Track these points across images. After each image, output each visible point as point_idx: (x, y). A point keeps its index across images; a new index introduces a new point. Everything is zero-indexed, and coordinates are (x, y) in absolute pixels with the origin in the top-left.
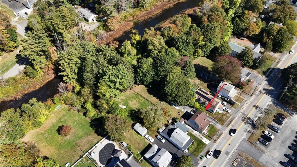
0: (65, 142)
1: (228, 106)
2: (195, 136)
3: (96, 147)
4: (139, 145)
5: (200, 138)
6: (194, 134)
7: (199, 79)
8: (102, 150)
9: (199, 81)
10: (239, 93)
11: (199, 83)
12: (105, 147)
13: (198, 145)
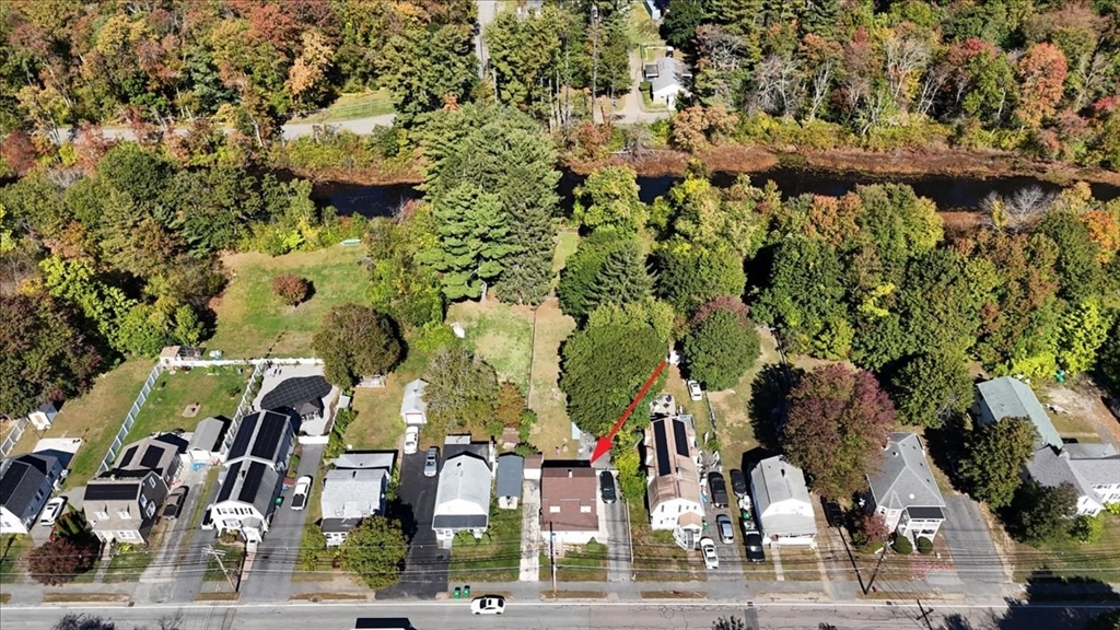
0: (274, 315)
1: (731, 550)
2: (519, 532)
3: (298, 363)
4: (372, 434)
5: (524, 547)
6: (525, 527)
7: (751, 416)
8: (298, 379)
9: (748, 420)
10: (832, 552)
11: (735, 425)
12: (311, 378)
13: (497, 558)
